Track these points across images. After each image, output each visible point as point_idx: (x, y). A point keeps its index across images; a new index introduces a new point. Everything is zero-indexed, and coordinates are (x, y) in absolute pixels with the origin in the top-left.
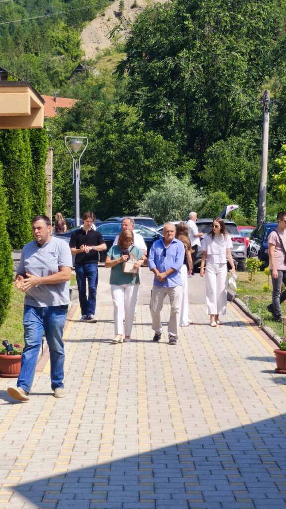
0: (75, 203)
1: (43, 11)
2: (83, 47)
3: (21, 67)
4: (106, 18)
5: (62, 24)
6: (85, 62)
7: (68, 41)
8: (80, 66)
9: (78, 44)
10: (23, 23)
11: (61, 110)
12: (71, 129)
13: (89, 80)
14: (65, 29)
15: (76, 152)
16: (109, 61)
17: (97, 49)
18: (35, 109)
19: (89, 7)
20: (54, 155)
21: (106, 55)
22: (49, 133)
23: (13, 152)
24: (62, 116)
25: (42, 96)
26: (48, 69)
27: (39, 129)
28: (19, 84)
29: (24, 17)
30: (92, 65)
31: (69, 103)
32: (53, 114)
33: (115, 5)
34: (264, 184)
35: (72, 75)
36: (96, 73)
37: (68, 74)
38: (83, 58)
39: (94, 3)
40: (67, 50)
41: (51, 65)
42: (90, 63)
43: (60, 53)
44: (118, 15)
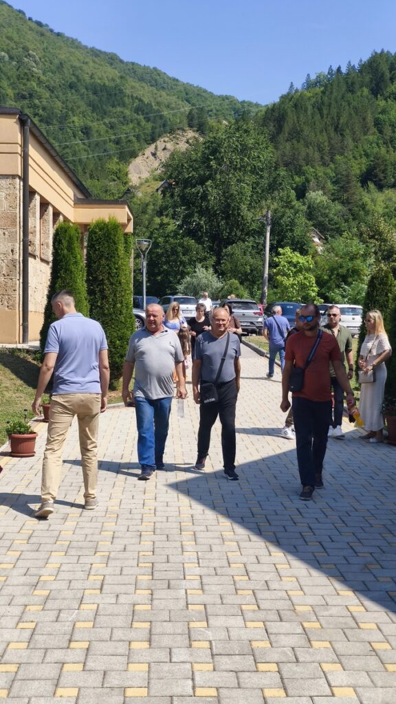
1: (102, 150)
2: (130, 176)
4: (146, 156)
5: (116, 160)
6: (132, 187)
7: (120, 172)
8: (128, 190)
9: (127, 174)
10: (88, 158)
13: (135, 200)
14: (118, 163)
15: (144, 249)
16: (149, 186)
17: (139, 178)
19: (133, 148)
21: (146, 182)
26: (107, 191)
29: (88, 154)
33: (152, 148)
34: (266, 275)
35: (123, 196)
36: (140, 195)
37: (120, 195)
38: (130, 184)
39: (136, 145)
40: (119, 178)
41: (108, 188)
42: (135, 188)
43: (114, 180)
44: (154, 155)
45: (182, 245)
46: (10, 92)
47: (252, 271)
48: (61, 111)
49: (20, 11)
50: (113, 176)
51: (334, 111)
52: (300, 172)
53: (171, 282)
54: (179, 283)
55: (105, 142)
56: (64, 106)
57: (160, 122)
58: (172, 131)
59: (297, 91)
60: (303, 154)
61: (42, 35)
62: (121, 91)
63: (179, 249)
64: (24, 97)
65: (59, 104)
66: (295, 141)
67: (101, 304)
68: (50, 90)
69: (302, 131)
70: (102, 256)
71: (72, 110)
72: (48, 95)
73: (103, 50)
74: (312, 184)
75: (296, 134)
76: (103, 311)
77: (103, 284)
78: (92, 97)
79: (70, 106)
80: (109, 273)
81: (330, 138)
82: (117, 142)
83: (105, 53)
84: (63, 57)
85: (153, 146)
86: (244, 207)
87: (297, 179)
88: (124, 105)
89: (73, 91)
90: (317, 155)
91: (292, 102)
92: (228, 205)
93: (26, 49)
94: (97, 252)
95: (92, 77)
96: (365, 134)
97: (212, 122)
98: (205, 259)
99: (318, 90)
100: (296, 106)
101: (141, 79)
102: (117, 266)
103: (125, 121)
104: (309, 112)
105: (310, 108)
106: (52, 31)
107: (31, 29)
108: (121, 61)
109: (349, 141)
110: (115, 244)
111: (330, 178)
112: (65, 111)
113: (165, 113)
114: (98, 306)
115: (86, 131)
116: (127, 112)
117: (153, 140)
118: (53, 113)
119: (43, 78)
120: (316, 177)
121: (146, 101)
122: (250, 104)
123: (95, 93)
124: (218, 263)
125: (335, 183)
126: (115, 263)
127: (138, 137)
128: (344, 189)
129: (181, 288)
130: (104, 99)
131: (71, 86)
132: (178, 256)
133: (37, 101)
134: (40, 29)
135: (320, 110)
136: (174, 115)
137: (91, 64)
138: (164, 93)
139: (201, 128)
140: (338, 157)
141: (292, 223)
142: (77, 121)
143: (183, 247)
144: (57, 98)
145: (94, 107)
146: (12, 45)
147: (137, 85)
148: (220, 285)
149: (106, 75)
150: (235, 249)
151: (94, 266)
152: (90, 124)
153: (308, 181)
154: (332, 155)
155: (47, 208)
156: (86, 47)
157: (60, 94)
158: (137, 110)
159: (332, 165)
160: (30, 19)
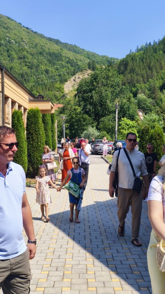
0: (63, 134)
1: (53, 79)
2: (65, 89)
3: (47, 95)
4: (71, 81)
6: (65, 94)
7: (60, 88)
8: (64, 95)
9: (63, 89)
10: (47, 82)
11: (59, 108)
12: (62, 113)
13: (66, 99)
14: (59, 84)
15: (64, 120)
16: (72, 93)
17: (69, 90)
18: (52, 108)
19: (66, 78)
20: (57, 121)
22: (56, 114)
23: (46, 120)
24: (59, 109)
25: (54, 104)
26: (55, 96)
27: (53, 114)
28: (47, 101)
30: (67, 95)
31: (61, 106)
32: (57, 109)
33: (73, 78)
34: (116, 129)
35: (62, 98)
36: (68, 97)
37: (61, 97)
38: (65, 93)
39: (67, 77)
40: (60, 90)
41: (56, 95)
42: (67, 94)
43: (58, 91)
44: (74, 80)
45: (82, 118)
46: (15, 56)
47: (112, 128)
48: (36, 64)
49: (20, 23)
50: (58, 90)
51: (148, 61)
52: (134, 86)
53: (79, 133)
54: (82, 133)
55: (54, 76)
56: (38, 61)
57: (77, 67)
58: (82, 71)
59: (133, 53)
60: (136, 79)
61: (29, 33)
62: (61, 55)
63: (82, 119)
64: (21, 58)
65: (36, 61)
66: (132, 73)
67: (32, 143)
68: (32, 55)
69: (135, 69)
70: (32, 123)
71: (41, 63)
72: (31, 57)
73: (53, 38)
74: (140, 91)
75: (132, 71)
76: (33, 146)
77: (33, 135)
78: (49, 57)
79: (40, 61)
80: (35, 130)
81: (147, 72)
82: (60, 76)
83: (54, 39)
84: (37, 41)
85: (74, 77)
86: (108, 101)
87: (133, 89)
88: (62, 60)
89: (41, 55)
90: (141, 79)
91: (131, 57)
92: (102, 101)
93: (22, 39)
94: (30, 122)
95: (49, 49)
96: (161, 70)
97: (98, 66)
98: (92, 123)
99: (142, 52)
100: (132, 59)
101: (69, 50)
102: (38, 127)
103: (63, 67)
104: (138, 61)
105: (138, 59)
106: (32, 31)
107: (24, 30)
108: (61, 43)
109: (155, 73)
110: (37, 118)
111: (147, 88)
112: (38, 63)
113: (79, 63)
114: (31, 144)
115: (47, 71)
116: (63, 63)
117: (74, 74)
118: (33, 65)
119: (29, 50)
120: (141, 88)
121: (71, 58)
122: (114, 59)
123: (50, 56)
124: (98, 125)
125: (149, 90)
126: (37, 126)
127: (68, 73)
128: (153, 93)
129: (83, 135)
130: (54, 58)
131: (41, 53)
132: (81, 122)
133: (26, 60)
134: (27, 30)
135: (142, 60)
136: (83, 64)
137: (49, 44)
138: (78, 55)
139: (93, 69)
140: (150, 80)
141: (129, 108)
142: (43, 67)
143: (83, 118)
144: (35, 58)
145: (50, 62)
146: (16, 37)
147: (68, 52)
148: (98, 134)
149: (55, 48)
150: (105, 119)
151: (29, 127)
152: (48, 68)
153: (138, 90)
154: (148, 79)
155: (15, 104)
156: (47, 37)
157: (36, 57)
158: (67, 62)
159: (148, 83)
160: (24, 26)
